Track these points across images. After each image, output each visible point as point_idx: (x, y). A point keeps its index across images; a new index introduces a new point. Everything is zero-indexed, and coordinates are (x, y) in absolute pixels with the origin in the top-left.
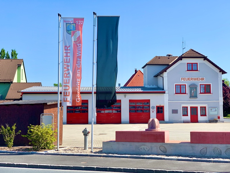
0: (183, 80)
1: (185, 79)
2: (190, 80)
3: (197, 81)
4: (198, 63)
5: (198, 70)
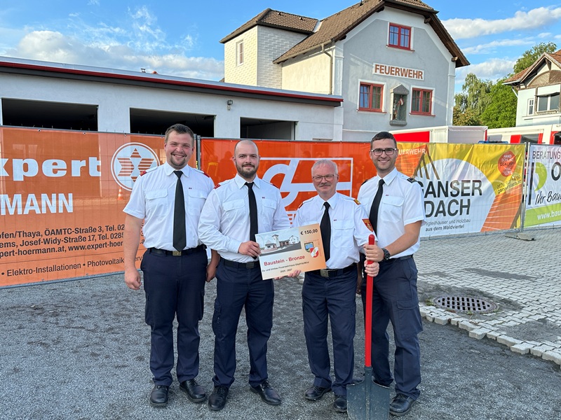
1: (384, 68)
2: (394, 73)
3: (407, 77)
4: (412, 29)
5: (412, 48)
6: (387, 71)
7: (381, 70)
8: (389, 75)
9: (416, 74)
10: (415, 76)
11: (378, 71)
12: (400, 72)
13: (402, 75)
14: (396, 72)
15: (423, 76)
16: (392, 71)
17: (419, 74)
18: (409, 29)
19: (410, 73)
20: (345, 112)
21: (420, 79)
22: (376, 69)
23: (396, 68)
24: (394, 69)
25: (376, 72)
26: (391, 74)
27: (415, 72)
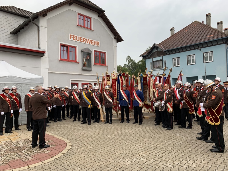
1: (76, 37)
2: (82, 41)
3: (91, 44)
4: (92, 19)
5: (92, 29)
6: (78, 39)
7: (74, 38)
8: (79, 41)
9: (96, 43)
10: (95, 44)
11: (72, 39)
12: (86, 41)
13: (87, 43)
14: (84, 40)
15: (100, 44)
16: (81, 39)
17: (97, 43)
18: (90, 18)
19: (92, 42)
20: (50, 61)
21: (98, 46)
22: (71, 37)
23: (84, 38)
24: (82, 39)
25: (70, 39)
26: (80, 41)
27: (95, 42)
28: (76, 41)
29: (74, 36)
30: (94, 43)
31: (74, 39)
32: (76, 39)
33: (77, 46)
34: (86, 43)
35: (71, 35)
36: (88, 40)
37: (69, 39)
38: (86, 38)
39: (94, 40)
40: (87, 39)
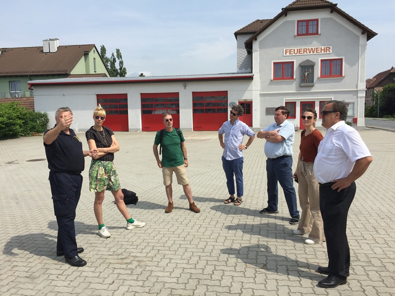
0: (288, 54)
1: (293, 51)
2: (302, 52)
3: (315, 53)
4: (320, 20)
5: (319, 32)
6: (296, 52)
7: (290, 52)
10: (323, 51)
12: (308, 51)
14: (304, 51)
15: (331, 50)
17: (326, 50)
18: (317, 20)
21: (328, 52)
22: (286, 52)
23: (304, 49)
25: (286, 54)
26: (299, 53)
27: (323, 49)
28: (294, 54)
29: (290, 50)
30: (321, 50)
31: (290, 54)
32: (293, 53)
33: (295, 61)
34: (308, 53)
35: (286, 50)
36: (312, 49)
37: (284, 55)
38: (307, 48)
39: (320, 47)
40: (309, 49)
